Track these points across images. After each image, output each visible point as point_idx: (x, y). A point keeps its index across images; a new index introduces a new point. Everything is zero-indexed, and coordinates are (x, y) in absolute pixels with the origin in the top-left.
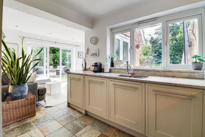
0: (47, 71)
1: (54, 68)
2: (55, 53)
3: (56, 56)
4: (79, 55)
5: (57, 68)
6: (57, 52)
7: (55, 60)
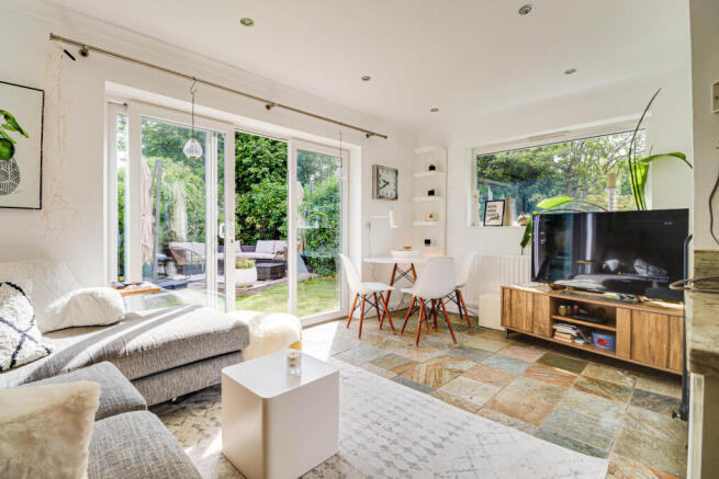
0: (221, 264)
1: (243, 250)
2: (248, 189)
3: (253, 201)
4: (382, 184)
5: (254, 250)
6: (255, 186)
7: (248, 220)
